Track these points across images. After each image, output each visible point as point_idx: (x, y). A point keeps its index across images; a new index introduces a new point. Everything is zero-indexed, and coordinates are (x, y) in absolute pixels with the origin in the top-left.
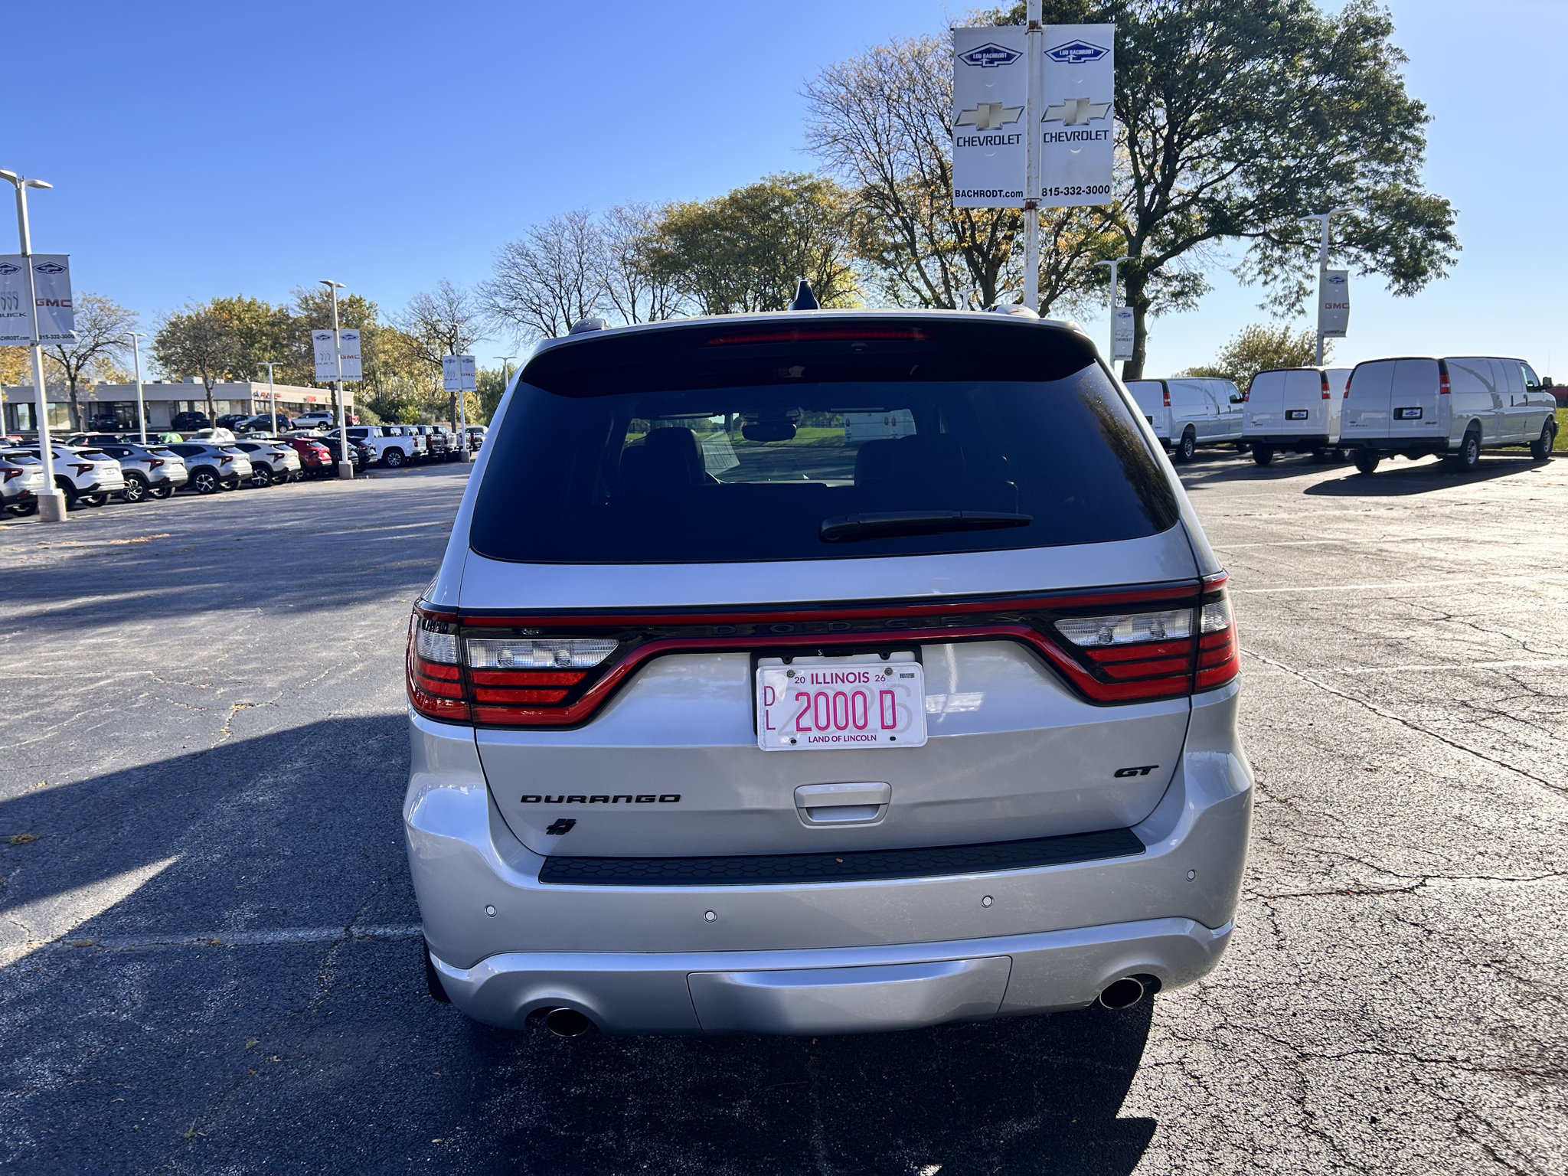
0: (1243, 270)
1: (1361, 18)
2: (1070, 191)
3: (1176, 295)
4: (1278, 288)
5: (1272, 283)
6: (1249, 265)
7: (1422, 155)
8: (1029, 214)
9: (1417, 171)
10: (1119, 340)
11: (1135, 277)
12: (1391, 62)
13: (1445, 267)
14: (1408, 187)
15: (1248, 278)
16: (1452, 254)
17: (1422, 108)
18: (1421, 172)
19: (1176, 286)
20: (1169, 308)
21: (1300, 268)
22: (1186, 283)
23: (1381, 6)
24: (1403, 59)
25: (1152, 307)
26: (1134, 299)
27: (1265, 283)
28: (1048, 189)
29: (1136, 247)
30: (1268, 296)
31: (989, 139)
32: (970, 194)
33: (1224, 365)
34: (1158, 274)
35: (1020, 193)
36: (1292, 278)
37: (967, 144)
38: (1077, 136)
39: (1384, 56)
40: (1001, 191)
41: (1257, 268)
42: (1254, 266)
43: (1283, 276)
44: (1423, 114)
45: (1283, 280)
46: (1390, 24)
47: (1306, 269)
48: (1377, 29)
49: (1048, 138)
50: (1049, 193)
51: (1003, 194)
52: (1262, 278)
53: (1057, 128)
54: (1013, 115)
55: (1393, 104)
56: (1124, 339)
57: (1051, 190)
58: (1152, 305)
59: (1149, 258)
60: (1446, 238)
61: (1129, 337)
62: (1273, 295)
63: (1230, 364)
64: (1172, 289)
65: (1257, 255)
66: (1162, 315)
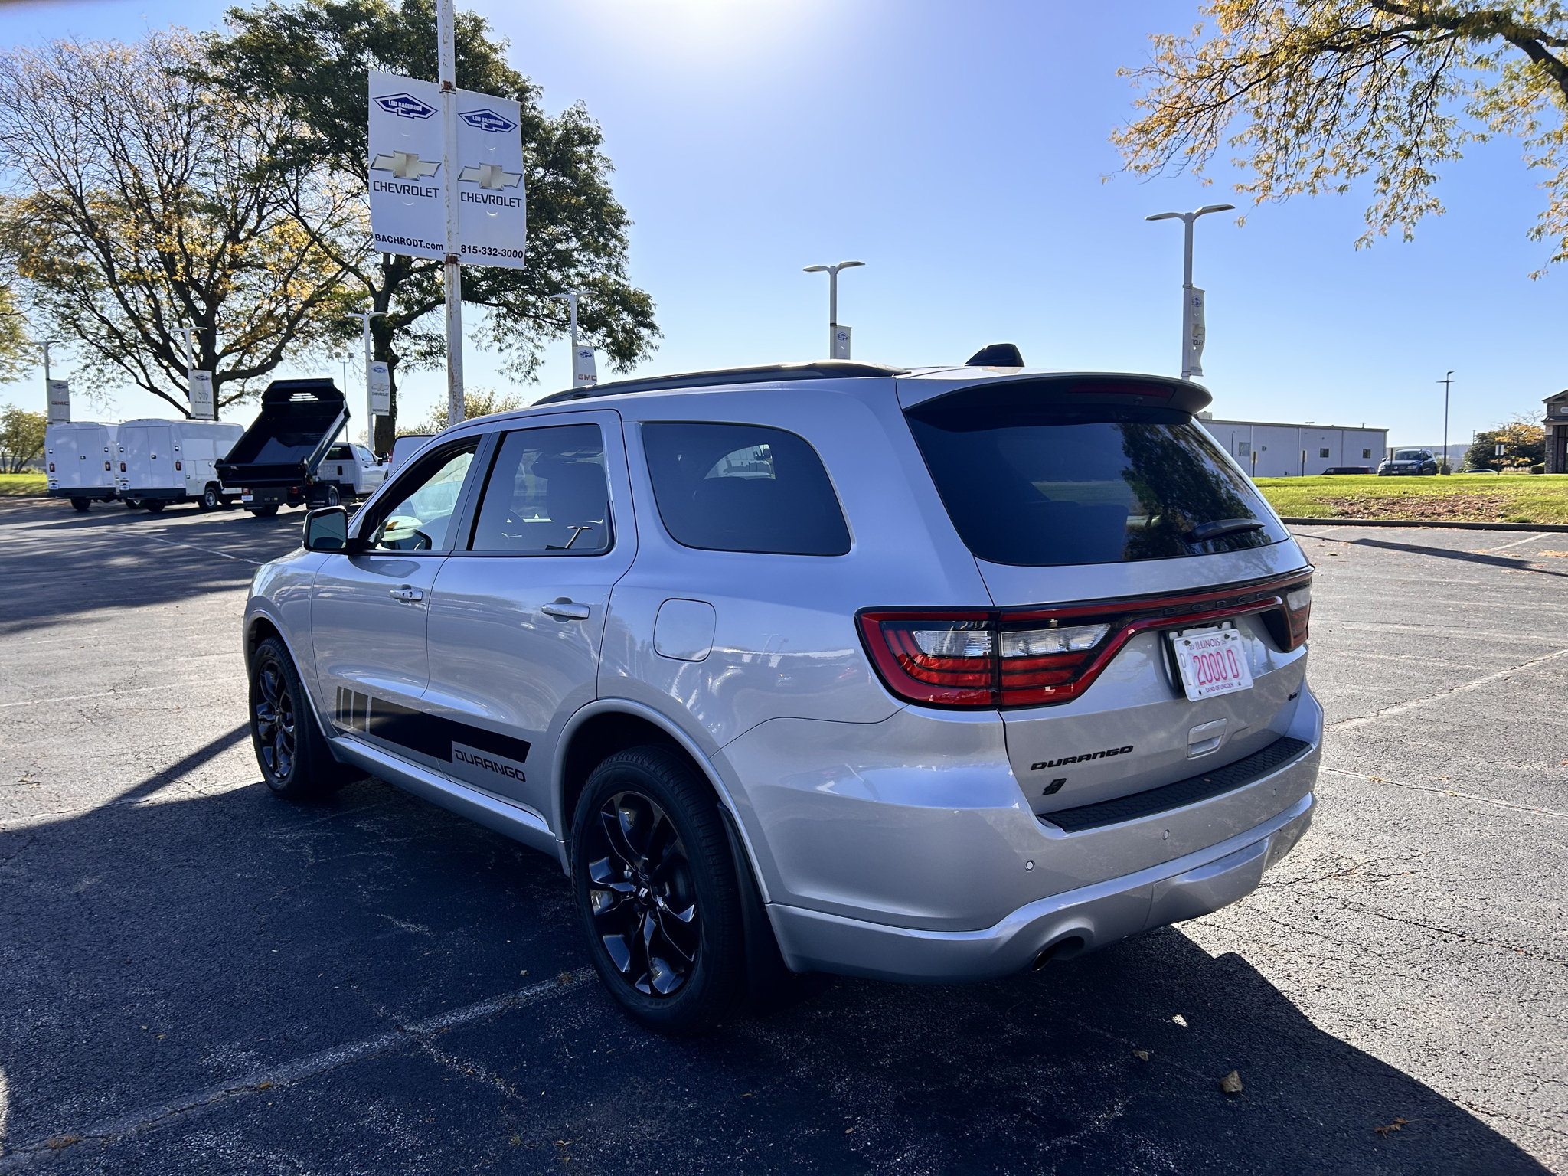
0: (480, 336)
1: (576, 127)
2: (488, 251)
3: (425, 355)
4: (512, 355)
5: (507, 351)
6: (484, 332)
7: (625, 253)
8: (450, 267)
9: (626, 267)
10: (376, 394)
11: (383, 332)
12: (601, 169)
13: (649, 351)
14: (618, 278)
15: (485, 343)
16: (655, 340)
17: (623, 212)
18: (629, 269)
19: (424, 346)
20: (417, 366)
21: (532, 340)
22: (433, 343)
23: (593, 119)
24: (610, 167)
25: (401, 364)
26: (383, 355)
27: (501, 350)
28: (467, 246)
29: (381, 302)
30: (505, 363)
31: (407, 188)
32: (390, 240)
33: (435, 424)
34: (407, 332)
35: (440, 246)
36: (525, 347)
37: (384, 189)
38: (492, 199)
39: (596, 162)
40: (421, 241)
41: (492, 334)
42: (489, 333)
43: (517, 345)
44: (626, 218)
45: (518, 349)
46: (600, 136)
47: (536, 341)
48: (588, 138)
49: (465, 197)
50: (468, 250)
51: (424, 244)
52: (497, 345)
53: (474, 189)
54: (430, 169)
55: (605, 206)
56: (381, 394)
57: (469, 248)
58: (401, 362)
59: (395, 316)
60: (652, 326)
61: (385, 392)
62: (510, 362)
63: (440, 423)
64: (418, 348)
65: (492, 323)
66: (410, 372)
